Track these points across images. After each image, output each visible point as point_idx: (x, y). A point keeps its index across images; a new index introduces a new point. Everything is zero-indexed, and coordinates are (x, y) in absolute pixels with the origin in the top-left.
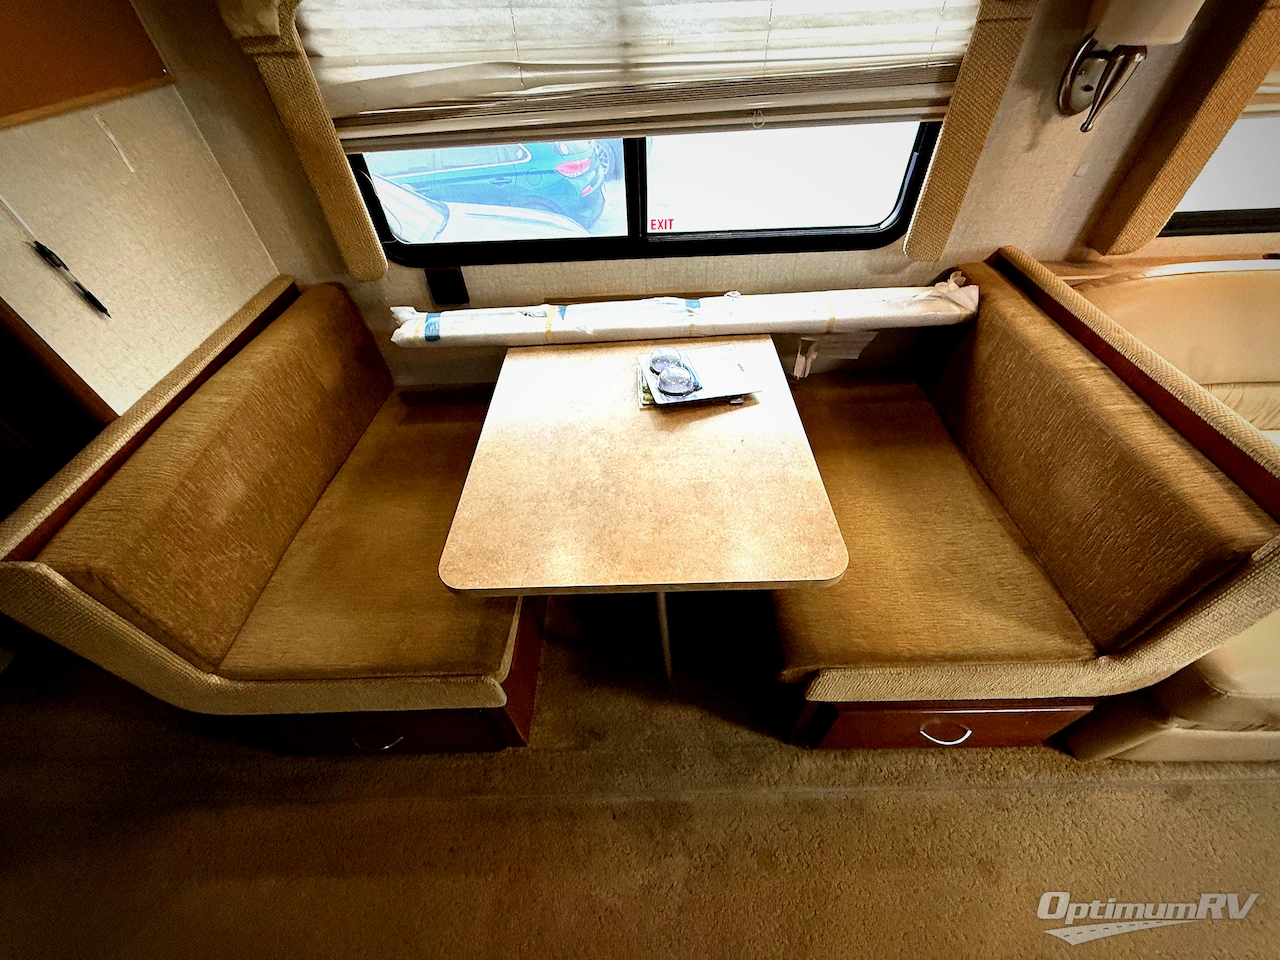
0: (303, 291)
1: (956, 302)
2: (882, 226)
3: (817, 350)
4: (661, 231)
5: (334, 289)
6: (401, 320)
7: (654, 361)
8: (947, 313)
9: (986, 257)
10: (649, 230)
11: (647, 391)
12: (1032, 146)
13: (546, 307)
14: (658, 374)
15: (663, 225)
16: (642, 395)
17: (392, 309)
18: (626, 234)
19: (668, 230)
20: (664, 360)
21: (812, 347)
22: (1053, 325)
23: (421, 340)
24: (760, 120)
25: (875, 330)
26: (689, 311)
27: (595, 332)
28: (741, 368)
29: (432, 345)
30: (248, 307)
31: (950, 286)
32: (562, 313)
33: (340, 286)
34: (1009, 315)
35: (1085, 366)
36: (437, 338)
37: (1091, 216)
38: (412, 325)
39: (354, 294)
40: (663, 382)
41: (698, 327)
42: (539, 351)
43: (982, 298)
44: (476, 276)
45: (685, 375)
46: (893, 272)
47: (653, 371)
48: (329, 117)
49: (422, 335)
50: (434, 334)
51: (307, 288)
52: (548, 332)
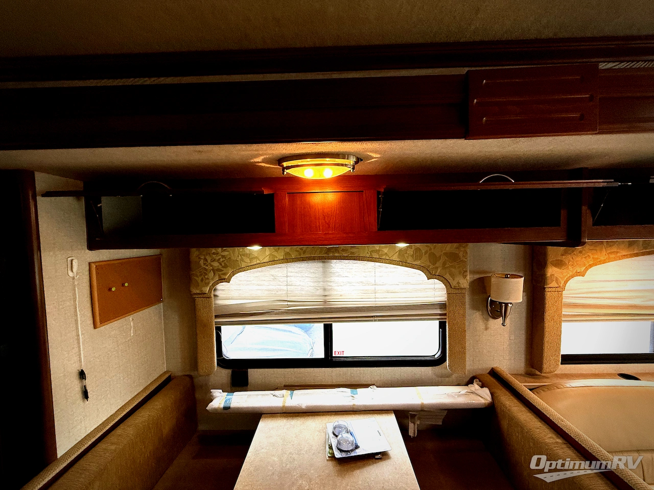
0: (173, 379)
1: (479, 396)
2: (436, 356)
3: (419, 418)
4: (339, 356)
5: (188, 379)
6: (214, 397)
7: (335, 428)
8: (478, 402)
9: (488, 371)
10: (334, 355)
11: (331, 447)
12: (486, 329)
13: (284, 392)
14: (337, 436)
15: (340, 353)
16: (327, 449)
17: (212, 390)
18: (323, 357)
19: (342, 356)
20: (339, 427)
21: (416, 417)
22: (531, 413)
23: (220, 409)
24: (376, 319)
25: (446, 410)
26: (353, 397)
27: (307, 407)
28: (380, 433)
29: (225, 411)
30: (145, 389)
31: (475, 387)
32: (292, 395)
33: (191, 377)
34: (507, 406)
35: (554, 441)
36: (229, 408)
37: (526, 355)
38: (220, 400)
39: (196, 380)
40: (339, 443)
41: (357, 406)
42: (277, 417)
43: (492, 394)
44: (254, 374)
45: (351, 438)
46: (447, 377)
47: (334, 434)
48: (214, 315)
49: (222, 406)
50: (228, 405)
51: (175, 377)
52: (284, 406)
